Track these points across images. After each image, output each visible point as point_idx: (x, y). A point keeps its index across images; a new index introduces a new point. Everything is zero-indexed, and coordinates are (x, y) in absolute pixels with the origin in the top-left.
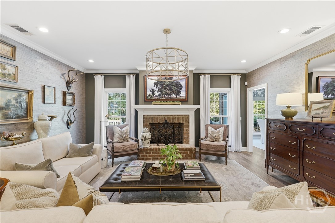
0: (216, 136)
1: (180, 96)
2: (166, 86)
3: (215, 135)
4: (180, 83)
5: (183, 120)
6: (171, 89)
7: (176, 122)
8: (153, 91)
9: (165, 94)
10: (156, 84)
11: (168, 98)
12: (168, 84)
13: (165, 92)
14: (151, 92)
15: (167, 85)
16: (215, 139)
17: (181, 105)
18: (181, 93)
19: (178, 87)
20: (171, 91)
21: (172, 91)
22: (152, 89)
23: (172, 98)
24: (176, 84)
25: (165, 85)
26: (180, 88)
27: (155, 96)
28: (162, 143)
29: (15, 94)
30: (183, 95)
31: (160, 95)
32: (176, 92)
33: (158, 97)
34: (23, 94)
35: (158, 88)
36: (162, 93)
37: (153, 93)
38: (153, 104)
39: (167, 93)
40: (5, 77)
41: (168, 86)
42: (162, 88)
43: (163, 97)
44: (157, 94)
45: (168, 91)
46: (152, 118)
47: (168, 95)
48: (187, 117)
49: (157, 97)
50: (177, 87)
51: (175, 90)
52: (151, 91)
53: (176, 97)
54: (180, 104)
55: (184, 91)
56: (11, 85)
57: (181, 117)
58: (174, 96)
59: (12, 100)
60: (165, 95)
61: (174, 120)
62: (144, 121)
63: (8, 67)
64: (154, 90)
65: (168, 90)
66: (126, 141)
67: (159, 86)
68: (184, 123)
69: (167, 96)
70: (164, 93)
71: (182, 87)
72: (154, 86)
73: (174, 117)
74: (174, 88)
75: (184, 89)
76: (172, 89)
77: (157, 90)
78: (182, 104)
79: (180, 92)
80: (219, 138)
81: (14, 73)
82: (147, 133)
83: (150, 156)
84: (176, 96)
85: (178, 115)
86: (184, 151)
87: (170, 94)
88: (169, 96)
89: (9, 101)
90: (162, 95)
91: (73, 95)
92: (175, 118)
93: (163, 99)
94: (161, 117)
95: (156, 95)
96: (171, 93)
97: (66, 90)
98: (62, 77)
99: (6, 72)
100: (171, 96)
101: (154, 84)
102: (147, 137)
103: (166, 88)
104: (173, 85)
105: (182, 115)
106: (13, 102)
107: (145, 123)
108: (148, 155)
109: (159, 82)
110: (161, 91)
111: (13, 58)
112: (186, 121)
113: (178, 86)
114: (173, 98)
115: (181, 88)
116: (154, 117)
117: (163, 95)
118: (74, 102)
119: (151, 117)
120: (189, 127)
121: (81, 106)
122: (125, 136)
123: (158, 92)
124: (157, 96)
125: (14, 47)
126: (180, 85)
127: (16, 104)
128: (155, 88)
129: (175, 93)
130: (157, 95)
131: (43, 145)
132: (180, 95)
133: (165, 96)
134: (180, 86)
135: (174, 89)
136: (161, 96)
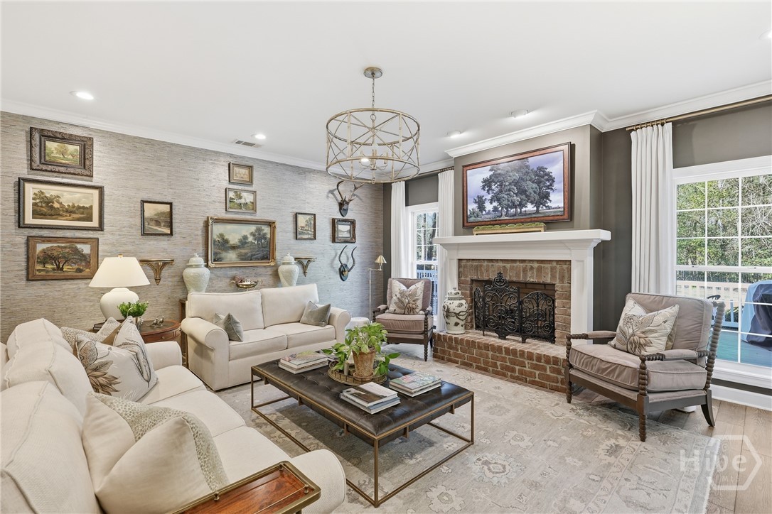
0: (633, 335)
1: (549, 208)
2: (510, 184)
3: (631, 331)
4: (547, 171)
5: (553, 277)
6: (522, 192)
7: (532, 280)
8: (480, 202)
9: (509, 205)
10: (487, 183)
11: (515, 215)
12: (514, 177)
13: (508, 201)
14: (477, 205)
15: (513, 182)
16: (631, 343)
17: (545, 231)
18: (551, 198)
19: (541, 182)
20: (523, 197)
21: (527, 196)
22: (478, 197)
23: (526, 213)
24: (536, 175)
25: (507, 184)
26: (548, 184)
27: (484, 213)
28: (490, 331)
29: (253, 228)
30: (556, 202)
31: (495, 209)
32: (537, 197)
33: (491, 216)
34: (263, 227)
35: (491, 192)
36: (500, 204)
37: (481, 208)
38: (475, 233)
39: (513, 202)
40: (241, 209)
41: (516, 183)
42: (501, 191)
43: (504, 213)
44: (489, 207)
45: (515, 198)
46: (477, 267)
47: (516, 208)
48: (565, 267)
49: (489, 216)
50: (539, 183)
51: (535, 192)
52: (476, 202)
53: (537, 212)
54: (542, 229)
55: (559, 191)
56: (248, 217)
57: (546, 265)
58: (530, 208)
59: (249, 236)
60: (508, 207)
61: (529, 274)
62: (459, 273)
63: (244, 194)
64: (484, 198)
65: (516, 194)
66: (412, 313)
67: (493, 187)
68: (558, 283)
69: (513, 211)
70: (506, 202)
71: (552, 180)
72: (484, 188)
73: (529, 267)
74: (531, 187)
75: (559, 185)
76: (526, 191)
77: (489, 197)
78: (547, 229)
79: (547, 196)
80: (642, 341)
81: (252, 201)
82: (455, 301)
83: (456, 355)
84: (535, 208)
85: (538, 261)
86: (535, 362)
87: (521, 205)
88: (519, 210)
89: (245, 237)
90: (500, 209)
91: (353, 223)
92: (532, 268)
93: (502, 218)
94: (496, 264)
95: (487, 210)
96: (524, 202)
97: (339, 216)
98: (330, 195)
99: (242, 201)
100: (524, 209)
101: (482, 184)
102: (451, 310)
103: (509, 190)
104: (528, 178)
105: (550, 261)
106: (250, 239)
107: (463, 278)
108: (452, 351)
109: (493, 178)
110: (498, 200)
111: (250, 182)
112: (562, 280)
113: (543, 178)
114: (529, 214)
115: (551, 185)
116: (481, 266)
117: (502, 208)
118: (354, 236)
119: (475, 264)
120: (568, 297)
121: (372, 242)
122: (409, 303)
123: (491, 203)
124: (489, 213)
125: (251, 168)
126: (548, 174)
127: (253, 241)
128: (484, 193)
129: (532, 199)
130: (489, 211)
131: (262, 297)
132: (549, 204)
133: (507, 210)
134: (548, 180)
135: (531, 191)
136: (498, 211)
